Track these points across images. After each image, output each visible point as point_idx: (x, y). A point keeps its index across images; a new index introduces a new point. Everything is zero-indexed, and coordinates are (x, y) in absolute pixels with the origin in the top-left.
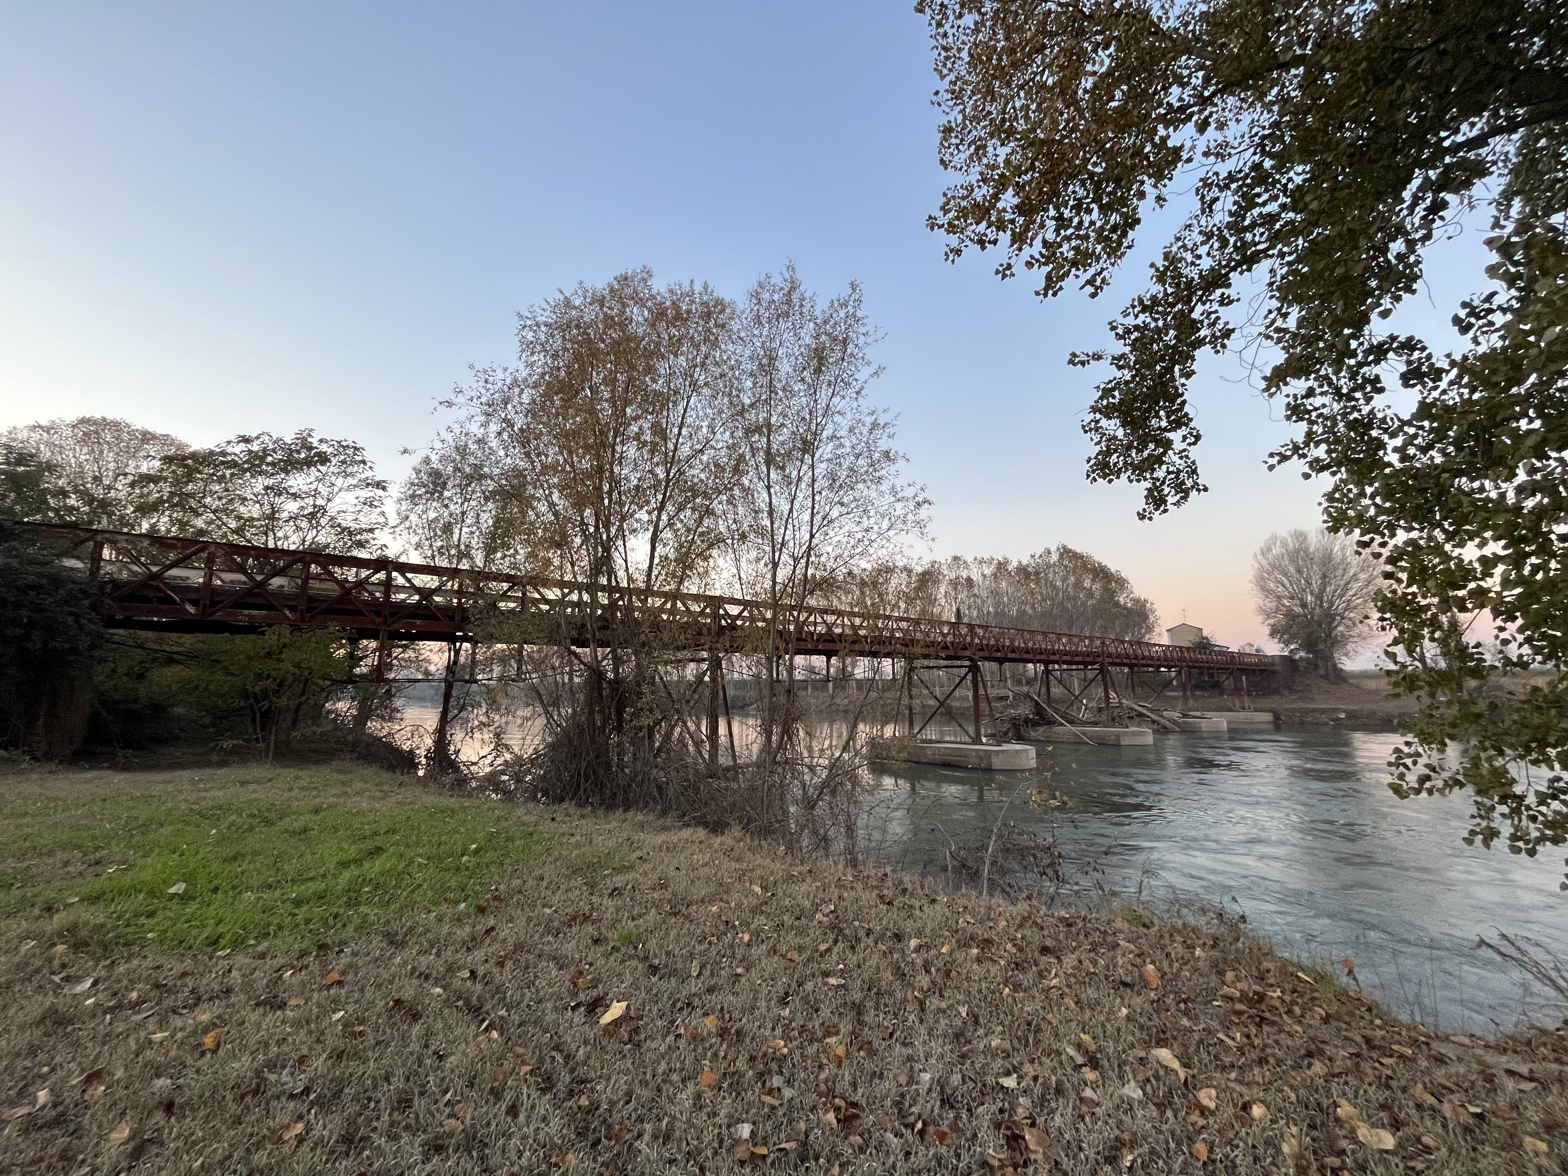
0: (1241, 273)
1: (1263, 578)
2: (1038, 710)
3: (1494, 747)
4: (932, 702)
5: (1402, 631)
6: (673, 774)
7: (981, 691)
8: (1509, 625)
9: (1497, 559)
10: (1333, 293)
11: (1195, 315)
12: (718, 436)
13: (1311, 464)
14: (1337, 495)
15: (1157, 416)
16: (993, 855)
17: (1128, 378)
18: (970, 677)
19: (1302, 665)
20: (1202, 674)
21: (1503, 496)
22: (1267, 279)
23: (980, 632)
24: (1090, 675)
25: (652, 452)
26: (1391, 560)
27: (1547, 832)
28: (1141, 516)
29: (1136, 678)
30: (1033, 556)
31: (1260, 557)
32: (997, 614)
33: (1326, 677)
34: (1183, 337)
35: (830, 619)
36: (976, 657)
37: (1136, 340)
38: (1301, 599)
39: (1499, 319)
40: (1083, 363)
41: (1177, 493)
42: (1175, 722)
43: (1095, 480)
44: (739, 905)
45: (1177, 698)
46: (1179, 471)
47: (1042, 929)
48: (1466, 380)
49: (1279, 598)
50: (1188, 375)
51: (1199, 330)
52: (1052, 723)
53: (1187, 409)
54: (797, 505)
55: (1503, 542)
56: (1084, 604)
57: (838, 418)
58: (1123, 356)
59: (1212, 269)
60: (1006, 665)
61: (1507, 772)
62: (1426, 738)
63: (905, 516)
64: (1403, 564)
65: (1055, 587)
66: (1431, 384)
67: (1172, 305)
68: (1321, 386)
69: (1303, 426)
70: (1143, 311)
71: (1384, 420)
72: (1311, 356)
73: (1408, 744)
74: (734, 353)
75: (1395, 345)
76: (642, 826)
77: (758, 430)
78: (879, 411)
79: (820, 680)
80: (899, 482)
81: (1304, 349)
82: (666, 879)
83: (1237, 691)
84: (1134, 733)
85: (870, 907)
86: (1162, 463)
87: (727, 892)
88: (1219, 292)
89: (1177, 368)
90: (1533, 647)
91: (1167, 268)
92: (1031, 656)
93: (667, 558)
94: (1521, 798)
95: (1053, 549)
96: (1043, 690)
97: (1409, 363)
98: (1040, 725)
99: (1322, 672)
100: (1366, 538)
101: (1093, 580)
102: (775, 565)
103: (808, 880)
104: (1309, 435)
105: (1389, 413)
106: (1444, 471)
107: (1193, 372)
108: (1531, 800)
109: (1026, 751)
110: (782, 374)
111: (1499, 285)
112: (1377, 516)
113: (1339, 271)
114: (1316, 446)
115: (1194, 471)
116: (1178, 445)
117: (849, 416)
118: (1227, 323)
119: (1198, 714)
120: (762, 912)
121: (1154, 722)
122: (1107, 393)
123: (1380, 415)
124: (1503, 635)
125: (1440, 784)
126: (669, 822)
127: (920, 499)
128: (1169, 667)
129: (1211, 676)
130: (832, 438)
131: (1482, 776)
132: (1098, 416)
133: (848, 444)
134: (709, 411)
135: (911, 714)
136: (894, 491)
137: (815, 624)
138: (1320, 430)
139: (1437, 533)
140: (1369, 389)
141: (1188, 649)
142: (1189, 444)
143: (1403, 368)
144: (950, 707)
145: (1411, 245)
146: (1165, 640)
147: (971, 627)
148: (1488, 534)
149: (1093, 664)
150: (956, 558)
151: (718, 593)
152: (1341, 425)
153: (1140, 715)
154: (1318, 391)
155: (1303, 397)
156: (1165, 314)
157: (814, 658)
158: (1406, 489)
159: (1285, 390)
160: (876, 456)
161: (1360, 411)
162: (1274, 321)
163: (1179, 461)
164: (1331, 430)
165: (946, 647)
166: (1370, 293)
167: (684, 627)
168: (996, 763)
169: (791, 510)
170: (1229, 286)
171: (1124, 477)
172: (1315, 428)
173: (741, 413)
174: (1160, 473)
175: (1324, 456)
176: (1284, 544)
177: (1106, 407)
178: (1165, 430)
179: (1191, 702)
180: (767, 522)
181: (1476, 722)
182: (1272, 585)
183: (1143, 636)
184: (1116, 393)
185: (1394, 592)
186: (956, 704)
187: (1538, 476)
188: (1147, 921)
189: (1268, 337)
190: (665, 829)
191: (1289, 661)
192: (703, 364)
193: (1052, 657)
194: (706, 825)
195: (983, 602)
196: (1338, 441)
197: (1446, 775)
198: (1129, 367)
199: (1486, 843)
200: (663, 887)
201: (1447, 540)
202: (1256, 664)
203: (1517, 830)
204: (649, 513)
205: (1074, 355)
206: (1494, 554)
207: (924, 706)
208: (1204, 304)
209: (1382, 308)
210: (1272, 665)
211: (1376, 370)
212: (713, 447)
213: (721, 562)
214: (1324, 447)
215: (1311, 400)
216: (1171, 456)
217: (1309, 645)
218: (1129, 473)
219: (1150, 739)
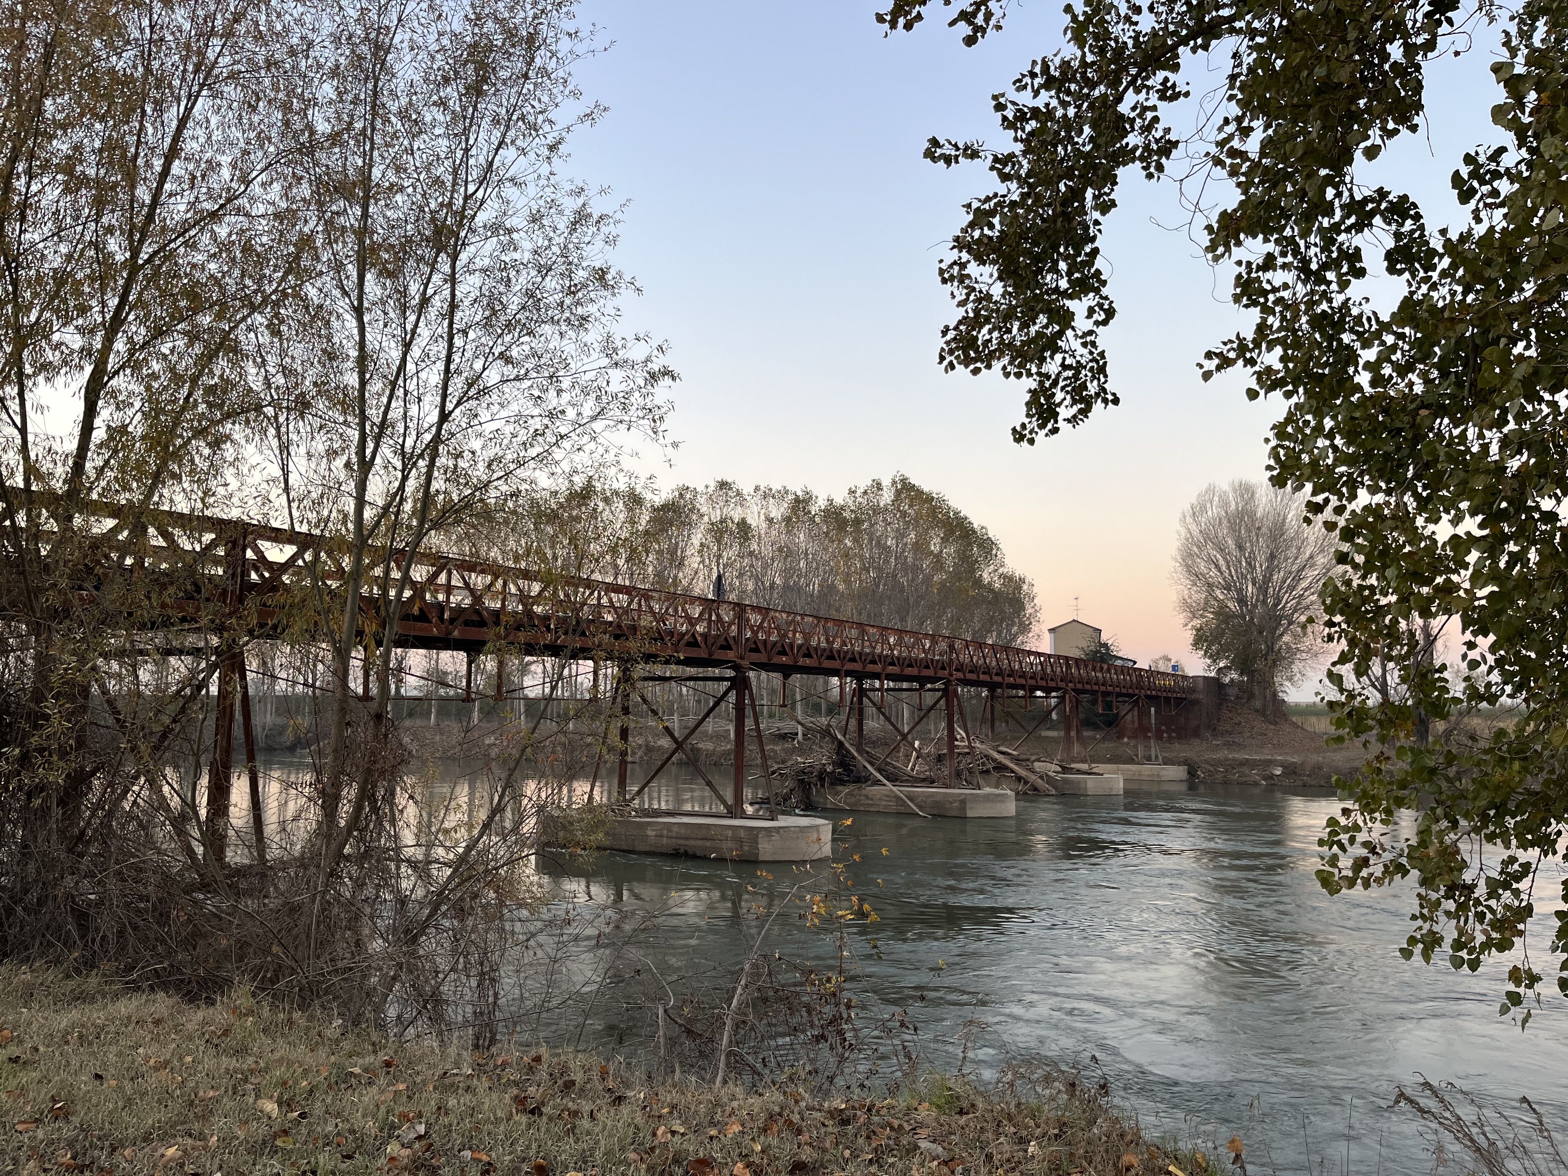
0: (1194, 50)
1: (1191, 555)
2: (843, 760)
3: (1446, 816)
4: (665, 742)
5: (1353, 642)
6: (113, 885)
7: (749, 723)
8: (1480, 640)
9: (1472, 540)
10: (1310, 107)
11: (1124, 108)
12: (256, 188)
13: (1259, 374)
14: (1289, 429)
15: (1055, 270)
16: (740, 1011)
17: (1015, 197)
18: (732, 697)
19: (1233, 692)
20: (1094, 702)
21: (1485, 448)
22: (1228, 66)
23: (755, 618)
24: (929, 698)
25: (99, 204)
26: (1348, 535)
27: (1494, 935)
28: (1019, 436)
29: (998, 707)
30: (852, 492)
31: (1189, 520)
32: (786, 587)
33: (1262, 712)
34: (1101, 141)
35: (479, 581)
36: (745, 663)
37: (1032, 134)
38: (1240, 591)
39: (1505, 187)
40: (948, 160)
41: (1074, 402)
42: (1049, 780)
43: (952, 366)
44: (226, 1141)
45: (1054, 740)
46: (1080, 366)
47: (799, 1132)
48: (1461, 272)
49: (1210, 585)
50: (1106, 207)
51: (1125, 134)
52: (862, 779)
53: (1099, 263)
54: (416, 352)
55: (1479, 518)
56: (928, 579)
57: (509, 191)
58: (1009, 158)
59: (1154, 33)
60: (796, 679)
61: (1458, 852)
62: (1369, 805)
63: (628, 394)
64: (1360, 541)
65: (886, 549)
66: (1422, 274)
67: (1093, 85)
68: (1284, 254)
69: (1254, 315)
70: (1047, 86)
71: (1358, 320)
72: (1273, 204)
73: (1346, 812)
74: (299, 22)
75: (1384, 205)
76: (28, 996)
77: (344, 190)
78: (592, 190)
79: (457, 698)
80: (621, 331)
81: (1267, 191)
82: (71, 1101)
83: (1142, 732)
84: (988, 798)
85: (497, 1121)
86: (1056, 349)
87: (204, 1117)
88: (1161, 75)
89: (1089, 193)
90: (1503, 672)
91: (1088, 18)
92: (835, 664)
93: (123, 429)
94: (1470, 888)
95: (886, 482)
96: (853, 722)
97: (1398, 236)
98: (842, 783)
99: (1258, 704)
100: (1319, 499)
101: (944, 540)
102: (365, 466)
103: (382, 1081)
104: (1262, 328)
105: (1367, 309)
106: (1423, 406)
107: (1113, 204)
108: (1481, 891)
109: (816, 827)
110: (400, 85)
111: (1509, 138)
112: (1335, 465)
113: (1320, 71)
114: (1269, 349)
115: (1102, 370)
116: (1082, 323)
117: (532, 190)
118: (1167, 131)
119: (1084, 767)
120: (274, 1151)
121: (1019, 779)
122: (981, 217)
123: (1355, 311)
124: (1474, 655)
125: (1378, 871)
126: (93, 981)
127: (655, 367)
128: (1047, 690)
129: (1108, 706)
130: (495, 228)
131: (1429, 859)
132: (965, 256)
133: (527, 245)
134: (236, 133)
135: (623, 763)
136: (609, 348)
137: (449, 589)
138: (1277, 325)
139: (1408, 498)
140: (1345, 269)
141: (1077, 661)
142: (1097, 323)
143: (1390, 243)
144: (695, 750)
145: (1410, 50)
146: (1045, 645)
147: (740, 608)
148: (1464, 505)
149: (933, 680)
150: (723, 485)
151: (234, 514)
152: (1304, 319)
153: (1000, 768)
154: (1280, 261)
155: (1259, 268)
156: (1079, 97)
157: (445, 656)
158: (1375, 429)
159: (1237, 253)
160: (580, 275)
161: (1330, 300)
162: (1231, 137)
163: (1081, 350)
164: (1289, 325)
165: (693, 644)
166: (1355, 116)
167: (161, 581)
168: (766, 849)
169: (404, 361)
170: (1176, 68)
171: (997, 366)
172: (1270, 320)
173: (309, 149)
174: (1052, 367)
175: (1278, 366)
176: (1225, 504)
177: (979, 241)
178: (1065, 294)
179: (1076, 748)
180: (352, 379)
181: (1430, 780)
182: (1202, 566)
183: (1015, 637)
184: (996, 221)
185: (1348, 583)
186: (707, 746)
187: (1527, 427)
188: (965, 1104)
189: (1218, 162)
190: (81, 998)
191: (1214, 684)
192: (228, 34)
193: (871, 668)
194: (179, 986)
195: (765, 566)
196: (1297, 344)
197: (1387, 856)
198: (1019, 178)
199: (1426, 956)
200: (63, 1115)
201: (1420, 509)
202: (1170, 690)
203: (1461, 934)
204: (86, 331)
205: (935, 142)
206: (1468, 534)
207: (649, 749)
208: (1138, 91)
209: (1368, 143)
210: (1193, 690)
211: (1357, 240)
212: (239, 211)
213: (250, 451)
214: (1278, 351)
215: (1269, 275)
216: (1071, 341)
217: (1244, 664)
218: (1006, 360)
219: (1010, 808)
